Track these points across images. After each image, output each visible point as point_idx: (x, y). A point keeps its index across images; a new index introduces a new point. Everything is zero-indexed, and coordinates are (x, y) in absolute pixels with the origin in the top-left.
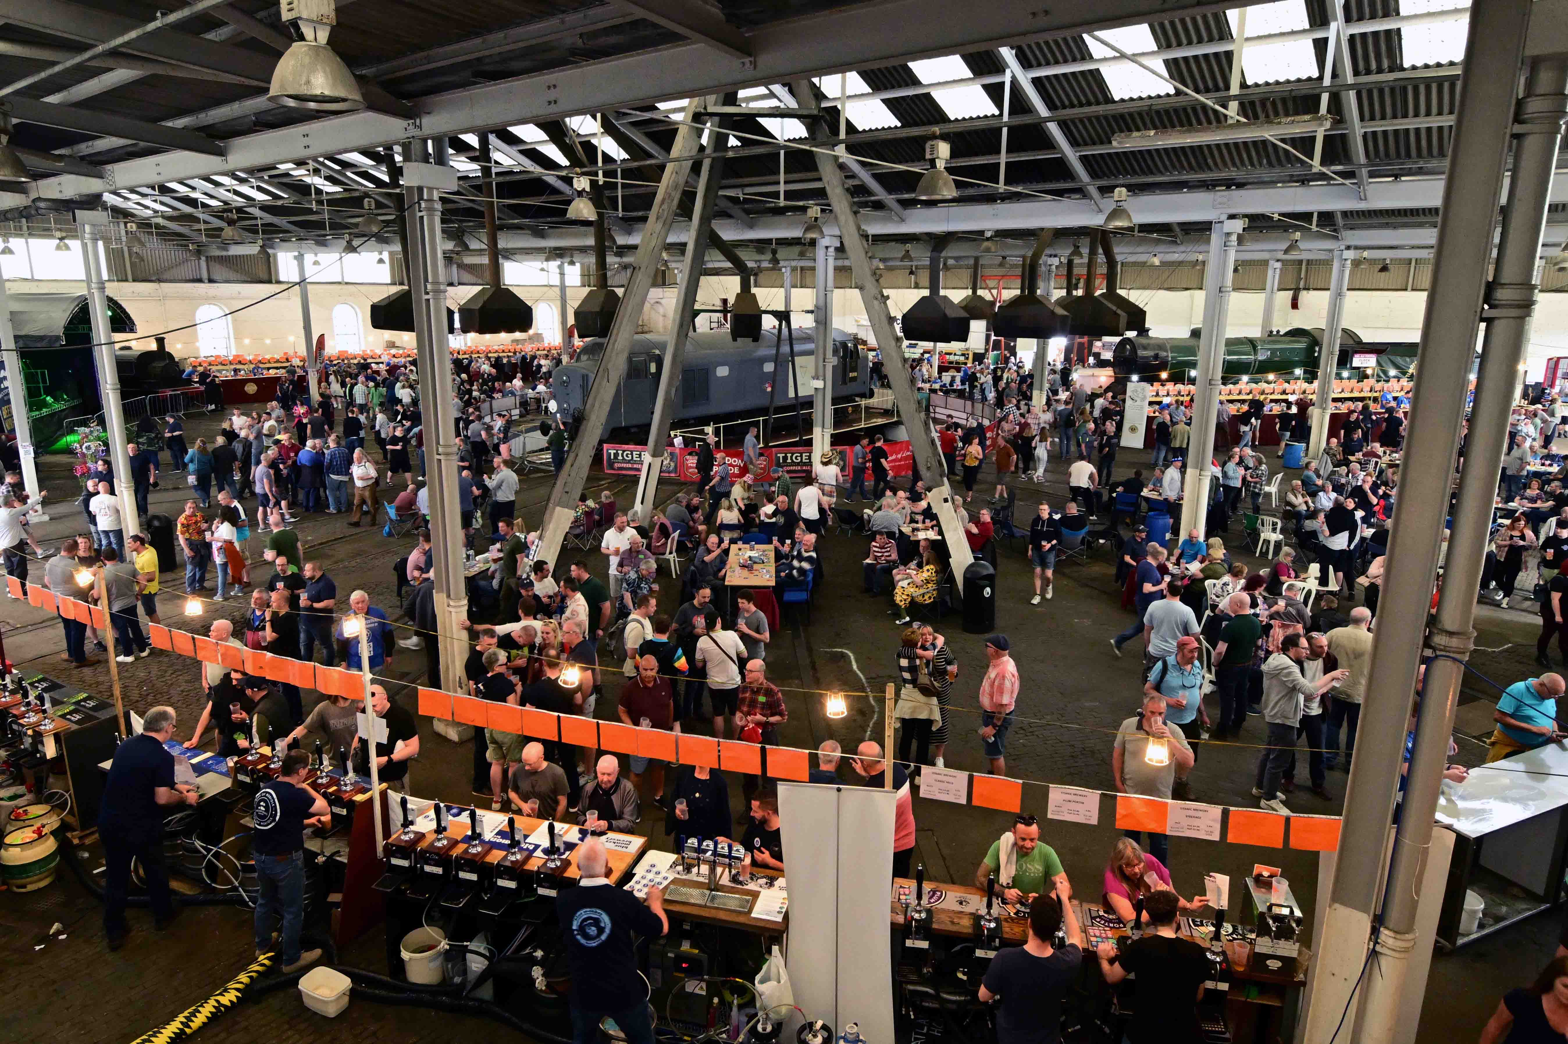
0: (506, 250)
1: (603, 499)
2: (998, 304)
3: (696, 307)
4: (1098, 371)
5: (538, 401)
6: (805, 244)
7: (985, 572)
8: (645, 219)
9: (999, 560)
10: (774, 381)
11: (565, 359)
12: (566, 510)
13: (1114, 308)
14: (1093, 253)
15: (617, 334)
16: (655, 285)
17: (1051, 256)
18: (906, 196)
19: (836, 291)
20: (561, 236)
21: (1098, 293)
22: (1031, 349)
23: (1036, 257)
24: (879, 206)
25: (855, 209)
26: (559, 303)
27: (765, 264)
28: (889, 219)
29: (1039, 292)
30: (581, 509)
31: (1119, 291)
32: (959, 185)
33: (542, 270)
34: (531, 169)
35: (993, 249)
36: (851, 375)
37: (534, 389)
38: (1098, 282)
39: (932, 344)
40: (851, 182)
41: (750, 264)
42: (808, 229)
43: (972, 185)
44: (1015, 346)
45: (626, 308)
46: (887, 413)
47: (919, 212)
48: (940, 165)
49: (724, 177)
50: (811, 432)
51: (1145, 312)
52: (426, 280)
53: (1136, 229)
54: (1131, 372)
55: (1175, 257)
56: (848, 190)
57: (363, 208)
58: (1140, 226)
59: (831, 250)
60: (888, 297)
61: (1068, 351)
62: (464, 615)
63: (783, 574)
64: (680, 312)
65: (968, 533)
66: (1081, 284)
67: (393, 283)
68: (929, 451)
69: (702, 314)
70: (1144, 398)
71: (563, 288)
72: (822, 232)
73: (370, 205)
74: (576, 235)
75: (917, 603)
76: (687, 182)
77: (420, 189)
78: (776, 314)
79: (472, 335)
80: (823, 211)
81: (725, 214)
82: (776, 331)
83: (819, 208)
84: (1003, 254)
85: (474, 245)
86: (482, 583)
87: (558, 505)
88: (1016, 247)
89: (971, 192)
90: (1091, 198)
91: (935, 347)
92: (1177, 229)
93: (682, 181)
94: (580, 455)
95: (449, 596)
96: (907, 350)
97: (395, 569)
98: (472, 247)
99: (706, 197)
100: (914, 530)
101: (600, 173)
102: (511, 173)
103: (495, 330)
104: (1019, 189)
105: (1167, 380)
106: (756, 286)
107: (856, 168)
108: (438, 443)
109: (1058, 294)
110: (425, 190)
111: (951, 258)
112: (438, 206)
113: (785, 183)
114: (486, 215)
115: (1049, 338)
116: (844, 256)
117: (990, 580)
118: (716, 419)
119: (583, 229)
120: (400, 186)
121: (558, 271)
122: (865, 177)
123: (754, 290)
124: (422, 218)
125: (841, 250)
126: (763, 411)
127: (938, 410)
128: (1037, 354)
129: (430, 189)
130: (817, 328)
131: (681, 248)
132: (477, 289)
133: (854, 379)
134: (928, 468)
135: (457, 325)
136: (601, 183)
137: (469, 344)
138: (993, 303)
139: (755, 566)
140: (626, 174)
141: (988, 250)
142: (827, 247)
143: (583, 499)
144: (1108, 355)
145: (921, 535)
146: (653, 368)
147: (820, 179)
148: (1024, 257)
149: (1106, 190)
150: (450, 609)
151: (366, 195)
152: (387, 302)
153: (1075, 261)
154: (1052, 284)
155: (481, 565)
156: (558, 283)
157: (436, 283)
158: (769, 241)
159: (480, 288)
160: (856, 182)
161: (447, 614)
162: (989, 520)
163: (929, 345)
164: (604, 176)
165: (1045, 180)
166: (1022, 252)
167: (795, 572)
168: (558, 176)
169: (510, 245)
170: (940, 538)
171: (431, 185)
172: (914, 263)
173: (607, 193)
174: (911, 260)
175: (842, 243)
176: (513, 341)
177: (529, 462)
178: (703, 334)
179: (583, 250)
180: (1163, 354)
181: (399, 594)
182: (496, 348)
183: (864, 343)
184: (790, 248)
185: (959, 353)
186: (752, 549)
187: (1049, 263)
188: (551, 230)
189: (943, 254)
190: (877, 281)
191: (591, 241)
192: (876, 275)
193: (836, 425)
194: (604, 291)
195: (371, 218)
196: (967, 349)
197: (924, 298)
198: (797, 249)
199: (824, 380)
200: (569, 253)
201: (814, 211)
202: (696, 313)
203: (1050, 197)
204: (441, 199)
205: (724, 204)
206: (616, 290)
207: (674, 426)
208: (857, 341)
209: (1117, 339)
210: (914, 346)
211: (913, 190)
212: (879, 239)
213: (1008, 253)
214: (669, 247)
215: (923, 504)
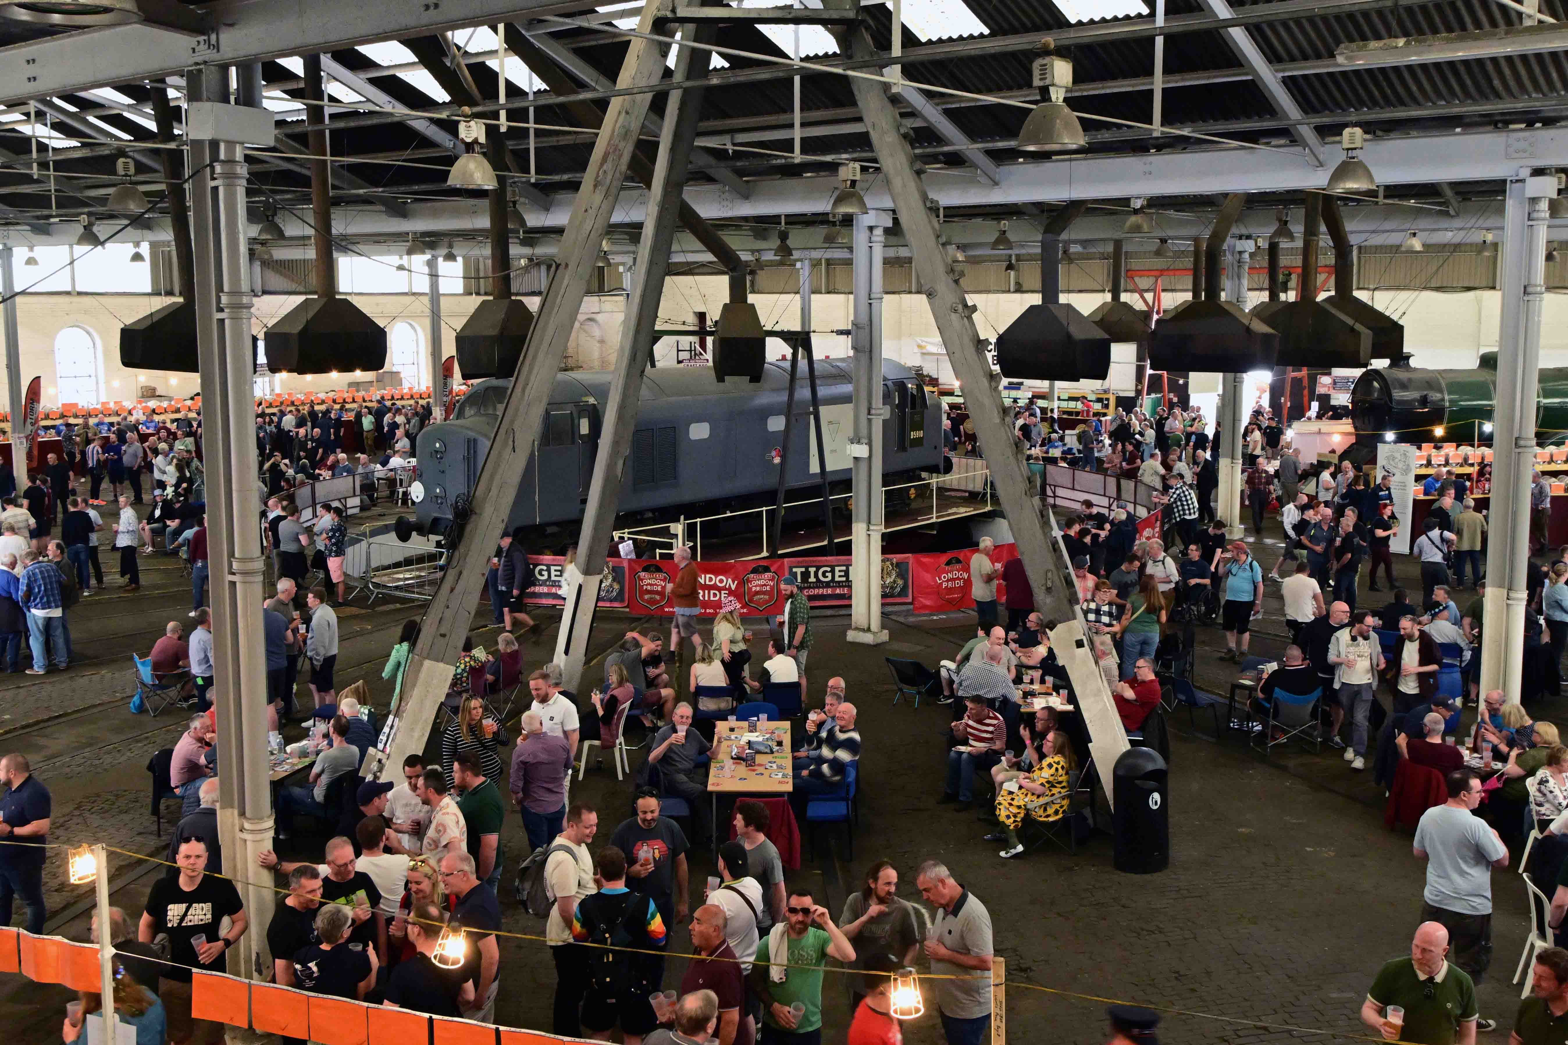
0: (344, 237)
1: (501, 646)
2: (1155, 317)
3: (657, 328)
4: (1326, 425)
5: (392, 483)
6: (834, 224)
7: (1150, 767)
8: (575, 186)
9: (1173, 745)
10: (785, 448)
11: (438, 413)
12: (441, 665)
13: (1350, 321)
14: (1310, 232)
15: (530, 372)
16: (589, 292)
17: (1240, 237)
18: (1001, 145)
19: (887, 297)
20: (435, 214)
21: (1321, 297)
22: (1214, 389)
23: (1217, 238)
24: (955, 160)
25: (918, 165)
26: (427, 322)
27: (769, 256)
28: (973, 182)
29: (1223, 295)
30: (465, 662)
31: (1357, 294)
32: (1087, 126)
33: (401, 268)
34: (388, 109)
35: (1145, 228)
36: (914, 435)
37: (384, 463)
38: (1321, 278)
39: (1046, 384)
40: (910, 123)
41: (745, 256)
42: (839, 201)
43: (1108, 126)
44: (1186, 384)
45: (544, 329)
46: (973, 497)
47: (1022, 169)
48: (1057, 95)
49: (704, 117)
50: (847, 529)
51: (1401, 328)
52: (220, 288)
53: (1381, 194)
54: (1384, 427)
55: (1448, 237)
56: (905, 136)
57: (114, 172)
58: (1387, 188)
59: (879, 232)
60: (974, 308)
61: (1276, 391)
62: (268, 845)
63: (805, 773)
64: (631, 334)
65: (1120, 700)
66: (1293, 283)
67: (156, 293)
68: (1049, 563)
69: (665, 339)
70: (1407, 470)
71: (435, 296)
72: (862, 204)
73: (126, 168)
74: (457, 213)
75: (1034, 821)
76: (643, 126)
77: (214, 144)
78: (787, 336)
79: (283, 376)
80: (864, 169)
81: (704, 177)
82: (787, 365)
83: (857, 165)
84: (1162, 234)
85: (292, 229)
86: (297, 791)
87: (428, 657)
88: (1182, 223)
89: (1105, 136)
90: (1305, 145)
91: (1052, 388)
92: (1449, 193)
93: (635, 125)
94: (465, 573)
95: (242, 814)
96: (1005, 393)
97: (150, 768)
98: (288, 233)
99: (673, 150)
100: (1026, 694)
101: (503, 114)
102: (355, 114)
103: (321, 368)
104: (1186, 132)
105: (1445, 439)
106: (753, 292)
107: (918, 102)
108: (231, 554)
109: (1256, 298)
110: (222, 147)
111: (1075, 242)
112: (243, 170)
113: (803, 125)
114: (314, 183)
115: (1245, 371)
116: (901, 242)
117: (1159, 779)
118: (689, 510)
119: (472, 202)
120: (174, 138)
121: (426, 270)
122: (933, 115)
123: (751, 298)
124: (215, 189)
125: (894, 231)
126: (768, 496)
127: (1060, 492)
128: (1223, 397)
129: (231, 144)
130: (856, 358)
131: (633, 231)
132: (298, 300)
133: (918, 442)
134: (1049, 590)
135: (262, 359)
136: (503, 129)
137: (278, 390)
138: (1147, 315)
139: (759, 759)
140: (544, 113)
141: (1137, 229)
142: (871, 229)
143: (468, 647)
144: (1342, 399)
145: (1038, 704)
146: (584, 427)
147: (859, 119)
148: (1196, 240)
149: (1327, 132)
150: (245, 836)
151: (121, 153)
152: (149, 322)
153: (1282, 245)
154: (1245, 282)
155: (295, 760)
156: (426, 289)
157: (236, 293)
158: (774, 219)
159: (300, 299)
160: (918, 123)
161: (238, 843)
162: (1152, 677)
163: (1042, 385)
164: (508, 120)
165: (1228, 116)
166: (1193, 231)
167: (825, 768)
168: (431, 120)
169: (353, 229)
170: (1070, 708)
171: (230, 138)
172: (1014, 252)
173: (511, 144)
174: (1009, 245)
175: (896, 221)
176: (350, 385)
177: (377, 585)
178: (664, 371)
179: (469, 235)
180: (1435, 396)
181: (155, 811)
182: (322, 396)
183: (934, 382)
184: (811, 229)
185: (1092, 397)
186: (753, 729)
187: (1239, 248)
188: (417, 206)
189: (1064, 236)
190: (956, 282)
191: (484, 222)
192: (955, 274)
193: (890, 517)
194: (506, 302)
195: (128, 190)
196: (1106, 391)
197: (1032, 308)
198: (821, 231)
199: (870, 444)
200: (446, 240)
201: (850, 171)
202: (657, 336)
203: (1235, 143)
204: (248, 159)
205: (702, 161)
206: (525, 300)
207: (621, 523)
208: (922, 378)
209: (1357, 372)
210: (1017, 387)
211: (1013, 133)
212: (955, 213)
213: (1171, 233)
214: (612, 230)
215: (1041, 651)
